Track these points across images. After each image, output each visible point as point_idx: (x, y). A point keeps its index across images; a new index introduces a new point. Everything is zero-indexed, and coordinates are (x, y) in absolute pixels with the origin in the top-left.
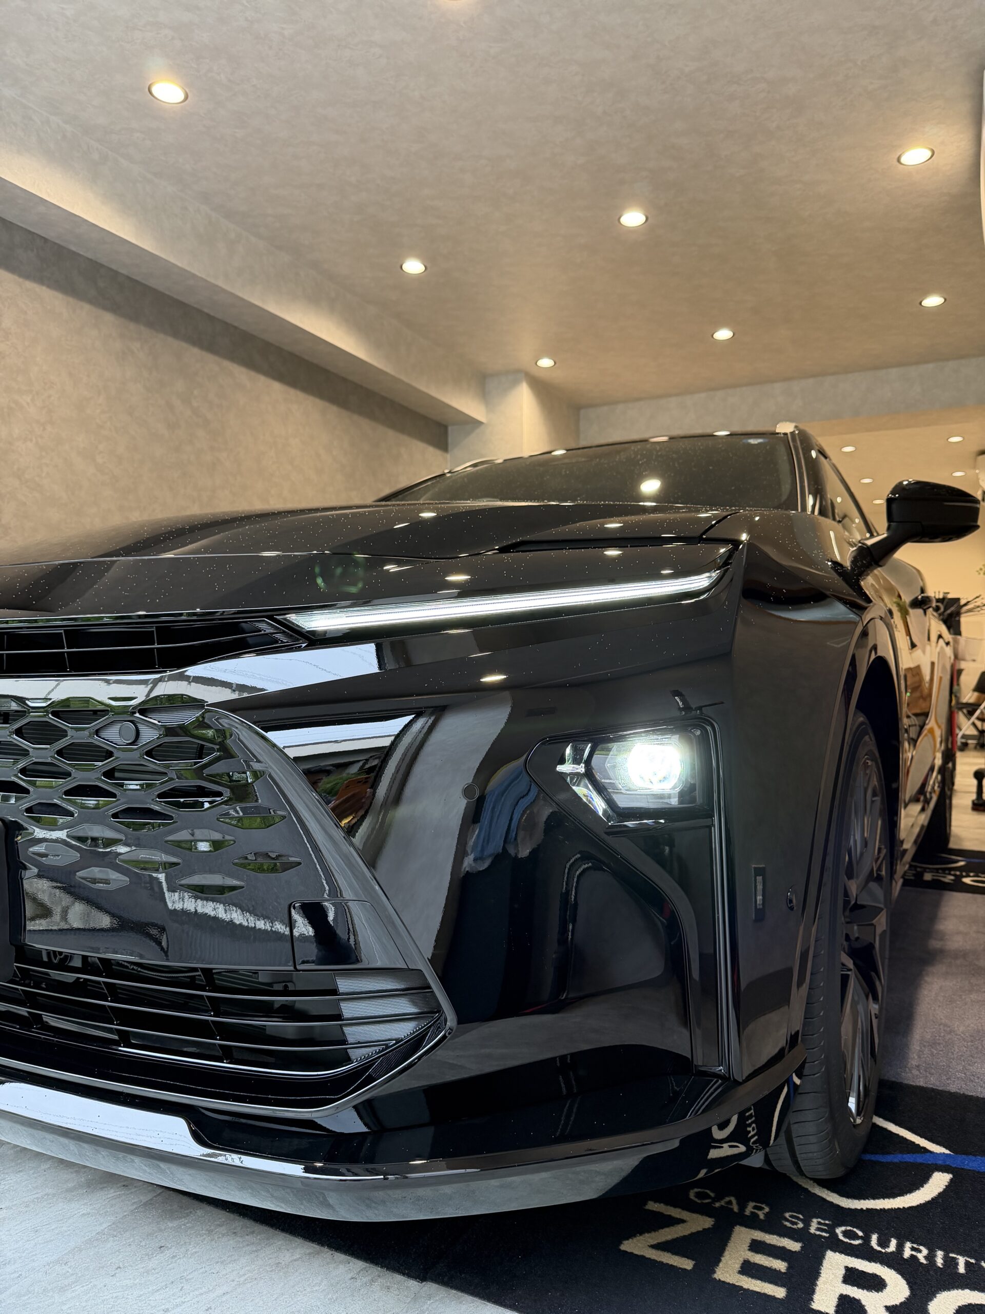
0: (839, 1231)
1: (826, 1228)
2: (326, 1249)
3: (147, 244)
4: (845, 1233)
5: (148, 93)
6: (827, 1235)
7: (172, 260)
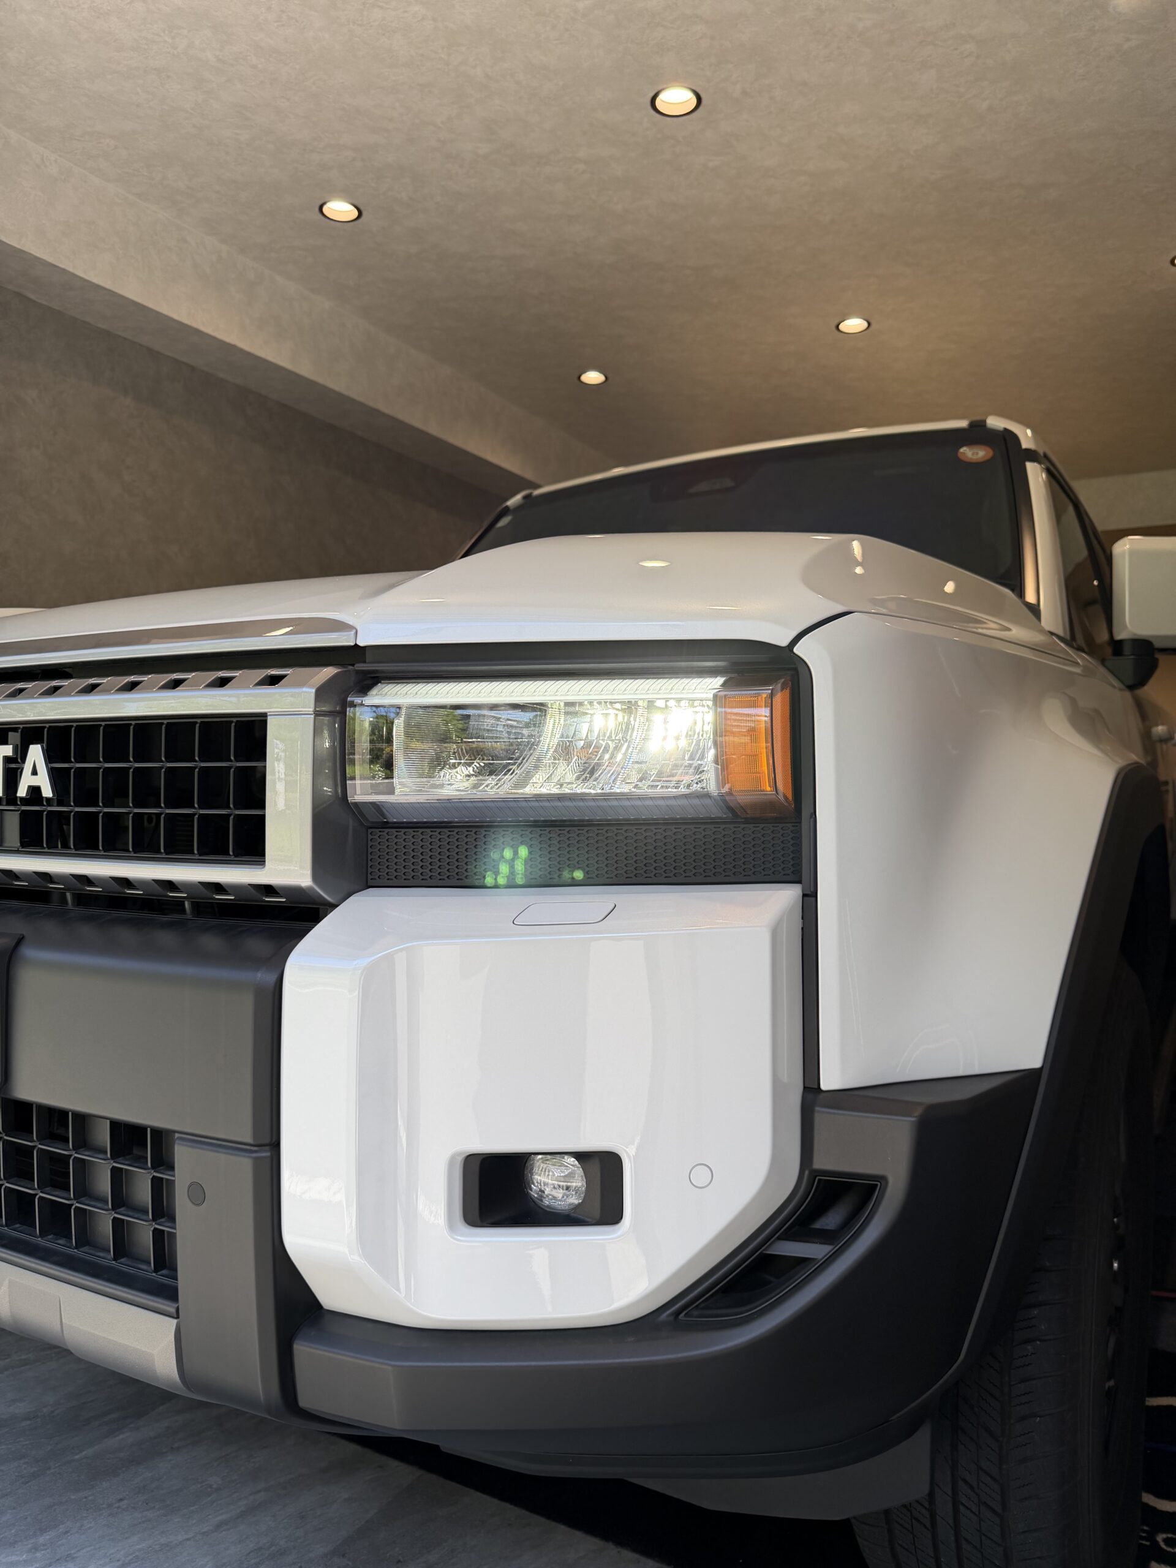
0: (1160, 1538)
1: (1144, 1535)
2: (611, 1546)
3: (305, 369)
4: (1166, 1541)
5: (320, 214)
6: (1148, 1543)
7: (331, 385)
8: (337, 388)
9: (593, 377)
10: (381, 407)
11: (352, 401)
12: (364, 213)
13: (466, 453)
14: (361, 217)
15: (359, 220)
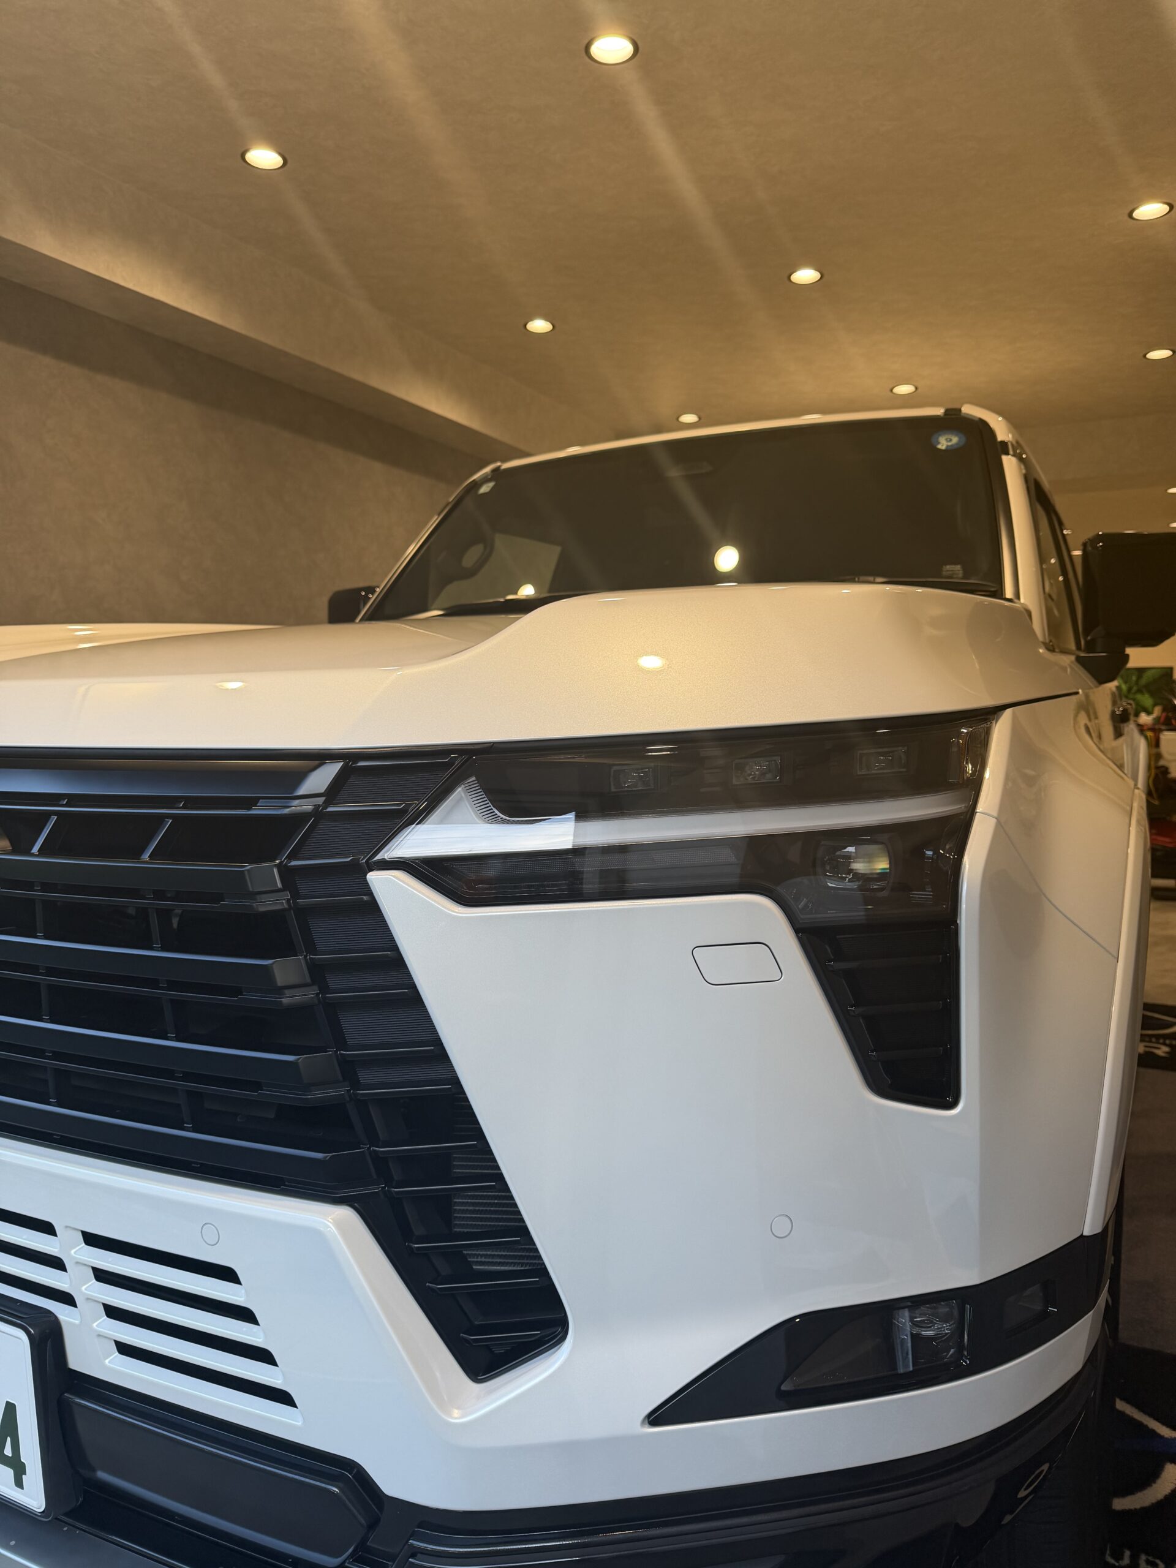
3: (235, 323)
5: (241, 161)
9: (539, 326)
12: (289, 162)
13: (410, 405)
14: (288, 165)
15: (286, 168)
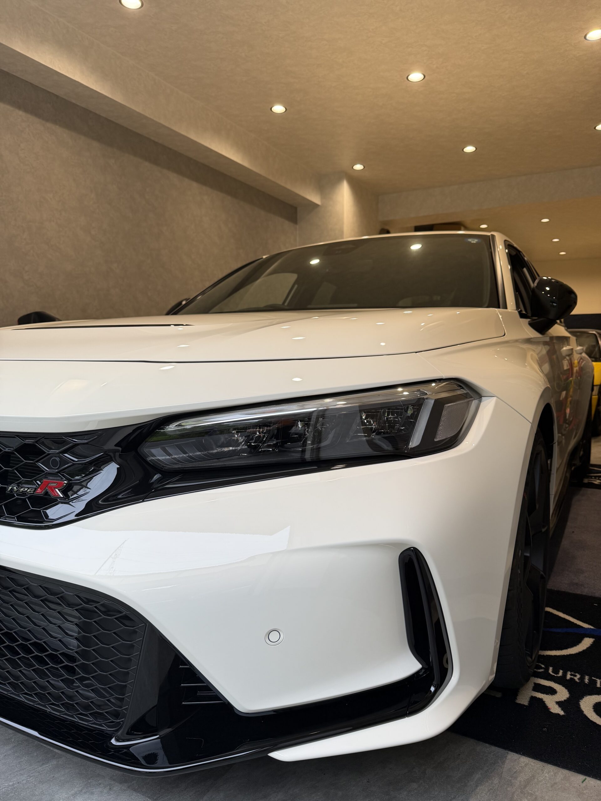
5: (119, 2)
8: (137, 110)
9: (279, 109)
10: (162, 122)
11: (146, 117)
12: (144, 3)
13: (211, 150)
14: (144, 5)
15: (142, 8)
